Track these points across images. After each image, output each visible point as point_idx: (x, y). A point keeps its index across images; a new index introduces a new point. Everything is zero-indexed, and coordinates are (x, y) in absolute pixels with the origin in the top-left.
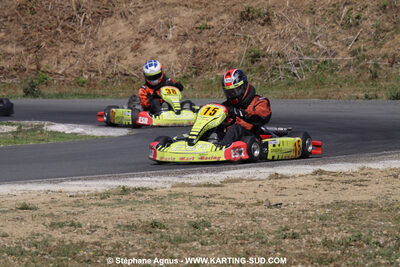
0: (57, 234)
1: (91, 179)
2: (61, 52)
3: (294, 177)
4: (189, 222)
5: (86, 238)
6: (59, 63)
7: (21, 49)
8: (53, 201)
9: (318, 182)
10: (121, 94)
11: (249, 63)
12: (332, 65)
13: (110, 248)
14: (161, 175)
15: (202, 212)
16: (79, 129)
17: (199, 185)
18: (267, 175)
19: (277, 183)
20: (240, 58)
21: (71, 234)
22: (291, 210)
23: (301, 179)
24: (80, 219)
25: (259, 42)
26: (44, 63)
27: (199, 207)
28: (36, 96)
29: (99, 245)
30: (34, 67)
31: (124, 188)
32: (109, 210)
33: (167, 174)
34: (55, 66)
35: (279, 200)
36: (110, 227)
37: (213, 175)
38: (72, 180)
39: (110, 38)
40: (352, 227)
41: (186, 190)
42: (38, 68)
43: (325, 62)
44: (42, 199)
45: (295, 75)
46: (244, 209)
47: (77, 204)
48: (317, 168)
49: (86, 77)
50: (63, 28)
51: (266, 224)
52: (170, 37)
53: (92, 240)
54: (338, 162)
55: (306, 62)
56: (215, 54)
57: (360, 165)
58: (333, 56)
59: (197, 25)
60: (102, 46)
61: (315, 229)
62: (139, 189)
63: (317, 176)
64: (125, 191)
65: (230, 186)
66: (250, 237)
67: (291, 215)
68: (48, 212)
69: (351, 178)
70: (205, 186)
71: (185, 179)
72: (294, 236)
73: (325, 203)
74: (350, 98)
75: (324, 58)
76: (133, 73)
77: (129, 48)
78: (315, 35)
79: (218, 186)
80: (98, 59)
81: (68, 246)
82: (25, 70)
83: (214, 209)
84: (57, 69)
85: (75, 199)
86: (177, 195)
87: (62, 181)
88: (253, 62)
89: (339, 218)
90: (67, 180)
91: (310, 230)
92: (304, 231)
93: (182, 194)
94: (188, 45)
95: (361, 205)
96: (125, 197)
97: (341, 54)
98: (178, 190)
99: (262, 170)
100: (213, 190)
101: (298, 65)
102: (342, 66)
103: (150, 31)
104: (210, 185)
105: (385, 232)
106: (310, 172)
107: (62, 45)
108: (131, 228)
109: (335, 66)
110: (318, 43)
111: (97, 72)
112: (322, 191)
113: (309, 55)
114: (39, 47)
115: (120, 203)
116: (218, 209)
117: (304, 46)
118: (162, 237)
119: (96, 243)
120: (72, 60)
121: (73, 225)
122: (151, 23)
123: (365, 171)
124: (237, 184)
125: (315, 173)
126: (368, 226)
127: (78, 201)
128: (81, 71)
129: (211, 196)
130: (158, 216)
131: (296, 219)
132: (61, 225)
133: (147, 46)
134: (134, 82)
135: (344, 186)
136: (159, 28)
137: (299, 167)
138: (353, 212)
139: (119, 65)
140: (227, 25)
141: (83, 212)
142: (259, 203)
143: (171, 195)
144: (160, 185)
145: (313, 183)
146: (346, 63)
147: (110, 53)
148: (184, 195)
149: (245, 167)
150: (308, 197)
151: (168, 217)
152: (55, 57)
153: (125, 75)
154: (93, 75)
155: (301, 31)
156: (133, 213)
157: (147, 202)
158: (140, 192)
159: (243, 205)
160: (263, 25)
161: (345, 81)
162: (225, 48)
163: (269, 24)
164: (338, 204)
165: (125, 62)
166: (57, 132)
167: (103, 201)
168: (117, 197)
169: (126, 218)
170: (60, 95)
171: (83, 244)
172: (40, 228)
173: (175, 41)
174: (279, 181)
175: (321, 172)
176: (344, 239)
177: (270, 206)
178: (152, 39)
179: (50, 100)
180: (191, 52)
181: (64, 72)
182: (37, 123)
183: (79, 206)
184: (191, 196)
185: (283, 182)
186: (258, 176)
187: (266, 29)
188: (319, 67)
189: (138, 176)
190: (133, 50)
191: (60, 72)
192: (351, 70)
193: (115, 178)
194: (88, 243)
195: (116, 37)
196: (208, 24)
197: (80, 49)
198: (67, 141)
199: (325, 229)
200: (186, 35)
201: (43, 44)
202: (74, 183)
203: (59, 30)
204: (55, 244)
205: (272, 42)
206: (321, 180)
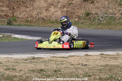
0: (7, 72)
1: (23, 54)
2: (21, 10)
3: (93, 56)
4: (54, 70)
5: (17, 74)
6: (20, 14)
7: (8, 9)
8: (8, 61)
9: (101, 58)
10: (41, 25)
11: (86, 16)
12: (114, 18)
13: (25, 78)
14: (47, 53)
15: (59, 66)
16: (24, 37)
17: (60, 57)
18: (84, 55)
19: (87, 57)
20: (82, 14)
21: (12, 72)
22: (90, 67)
23: (95, 56)
24: (16, 68)
25: (89, 9)
26: (15, 14)
27: (58, 65)
28: (11, 25)
29: (21, 77)
30: (12, 15)
31: (33, 57)
32: (27, 64)
33: (50, 53)
34: (19, 15)
35: (86, 63)
36: (26, 70)
37: (65, 54)
38: (16, 54)
39: (38, 6)
40: (110, 73)
41: (55, 59)
42: (13, 16)
43: (112, 17)
44: (5, 60)
45: (101, 21)
46: (74, 66)
47: (16, 62)
48: (102, 53)
49: (30, 19)
50: (22, 2)
51: (80, 71)
52: (59, 6)
53: (19, 75)
54: (110, 51)
55: (105, 17)
56: (74, 13)
57: (117, 52)
58: (115, 15)
59: (68, 3)
60: (35, 9)
61: (97, 74)
62: (39, 58)
63: (101, 56)
64: (34, 58)
65: (70, 58)
66: (74, 75)
67: (89, 69)
68: (5, 65)
69: (113, 57)
70: (62, 57)
71: (55, 55)
72: (89, 76)
73: (102, 65)
74: (119, 29)
75: (112, 16)
76: (46, 18)
77: (44, 10)
78: (109, 7)
79: (66, 58)
80: (34, 13)
81: (10, 77)
82: (8, 16)
83: (63, 65)
84: (20, 16)
85: (16, 60)
86: (51, 60)
87: (13, 54)
88: (87, 16)
89: (106, 70)
90: (15, 54)
91: (95, 74)
92: (93, 74)
93: (53, 60)
94: (65, 9)
95: (114, 66)
96: (33, 60)
97: (117, 14)
98: (52, 58)
99: (82, 53)
100: (64, 59)
101: (102, 18)
102: (118, 18)
103: (52, 4)
104: (63, 57)
105: (121, 76)
106: (99, 54)
107: (21, 8)
108: (33, 71)
109: (115, 18)
110: (110, 10)
111: (33, 17)
112: (102, 61)
113: (106, 14)
114: (14, 8)
115: (31, 62)
116: (65, 66)
117: (105, 11)
118: (43, 74)
119: (20, 76)
120: (25, 13)
121: (13, 69)
122: (53, 2)
123: (118, 55)
124: (73, 57)
125: (101, 54)
126: (116, 73)
127: (17, 61)
128: (28, 17)
129: (63, 61)
130: (43, 67)
131: (91, 70)
132: (9, 69)
133: (50, 9)
134: (46, 21)
135: (110, 59)
136: (55, 3)
137: (95, 52)
138: (111, 68)
139: (41, 15)
140: (78, 3)
141: (18, 65)
142: (79, 64)
143: (49, 60)
144: (46, 57)
145: (99, 58)
146: (119, 17)
147: (38, 11)
148: (54, 60)
149: (77, 52)
150: (97, 63)
151: (47, 68)
152: (19, 12)
153: (43, 19)
154: (32, 18)
155: (104, 6)
156: (35, 66)
157: (41, 62)
158: (39, 59)
159: (73, 65)
160: (91, 3)
161: (118, 24)
162: (78, 11)
163: (93, 3)
164: (107, 65)
165: (43, 14)
166: (16, 38)
167: (25, 62)
168: (30, 60)
169: (32, 68)
170: (19, 25)
171: (15, 76)
172: (2, 70)
173: (60, 8)
174: (88, 57)
175: (103, 54)
176: (106, 77)
177: (82, 65)
178: (52, 7)
179: (16, 27)
180: (66, 12)
181: (22, 17)
182: (9, 34)
183: (17, 63)
184: (56, 61)
185: (89, 57)
186: (81, 55)
187: (92, 5)
188: (109, 18)
189: (39, 53)
190: (46, 10)
191: (21, 17)
192: (121, 20)
193: (31, 54)
194: (18, 76)
195: (40, 6)
196: (72, 2)
197: (28, 10)
198: (19, 40)
199: (101, 74)
200: (64, 6)
201: (15, 7)
202: (17, 55)
203: (21, 3)
204: (6, 75)
205: (94, 9)
206: (102, 57)
